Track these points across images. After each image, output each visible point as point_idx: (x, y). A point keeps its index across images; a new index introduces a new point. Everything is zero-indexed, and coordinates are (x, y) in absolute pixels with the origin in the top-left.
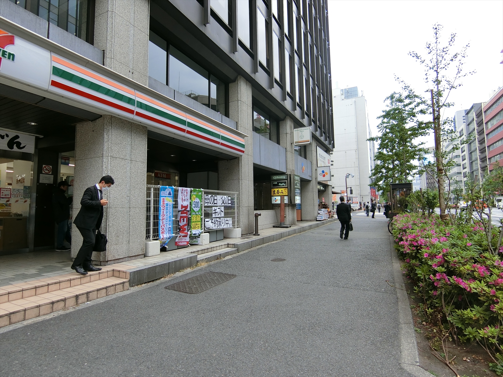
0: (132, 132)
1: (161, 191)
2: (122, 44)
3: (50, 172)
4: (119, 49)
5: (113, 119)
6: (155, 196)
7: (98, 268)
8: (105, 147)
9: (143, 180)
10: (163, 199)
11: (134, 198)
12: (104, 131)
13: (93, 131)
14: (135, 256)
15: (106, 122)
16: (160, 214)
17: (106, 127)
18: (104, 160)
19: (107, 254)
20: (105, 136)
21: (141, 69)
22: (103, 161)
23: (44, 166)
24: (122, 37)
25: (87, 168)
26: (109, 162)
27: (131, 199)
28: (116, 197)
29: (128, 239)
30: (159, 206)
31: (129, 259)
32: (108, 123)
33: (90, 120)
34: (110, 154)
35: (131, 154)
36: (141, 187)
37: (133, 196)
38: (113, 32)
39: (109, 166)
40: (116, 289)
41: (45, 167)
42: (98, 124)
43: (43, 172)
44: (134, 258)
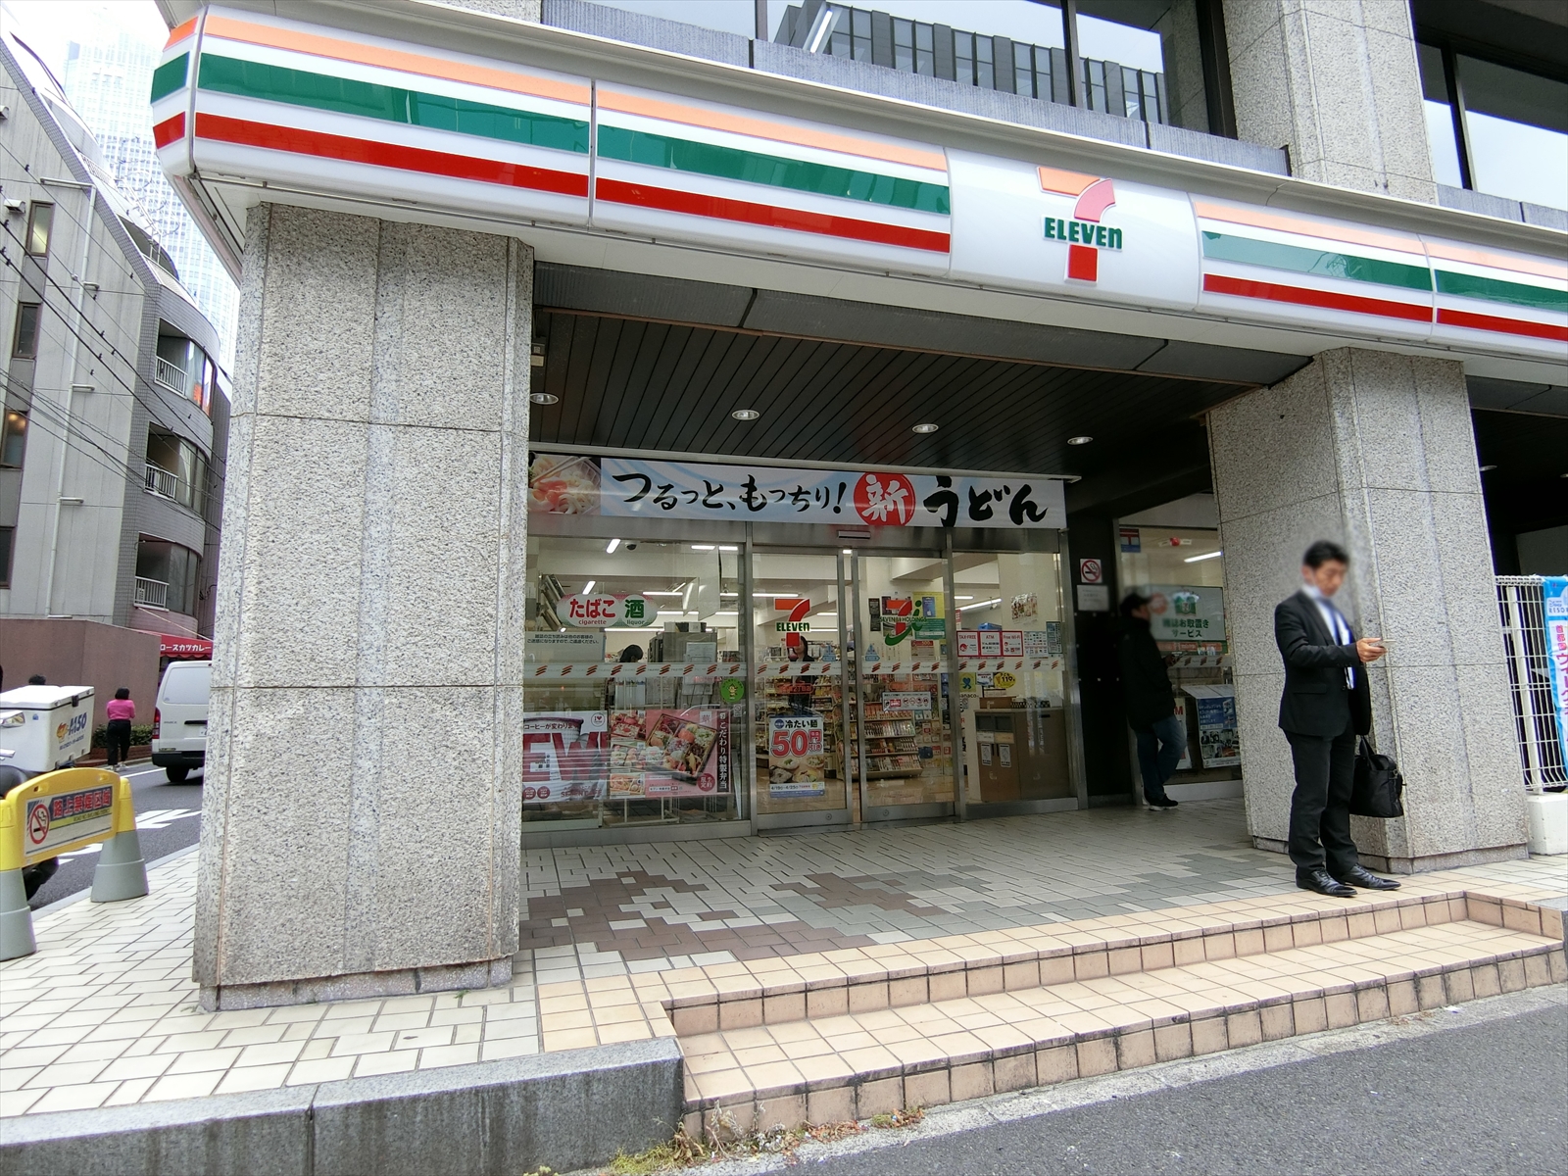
0: (1419, 390)
1: (1549, 596)
2: (1339, 100)
3: (1097, 578)
4: (1336, 120)
5: (1354, 357)
6: (1525, 621)
7: (1385, 881)
8: (1344, 459)
9: (1482, 561)
10: (1559, 628)
11: (1461, 630)
12: (1329, 405)
13: (1282, 417)
14: (1497, 848)
15: (1332, 373)
16: (1556, 689)
17: (1335, 390)
18: (1349, 502)
19: (1408, 834)
20: (1339, 421)
21: (1408, 163)
22: (1342, 508)
23: (1082, 561)
24: (1336, 79)
25: (1276, 541)
26: (1367, 508)
27: (1453, 634)
28: (1405, 628)
29: (1466, 782)
30: (1547, 656)
31: (1481, 857)
32: (1340, 376)
33: (1263, 385)
34: (1364, 481)
35: (1427, 471)
36: (1478, 587)
37: (1457, 620)
38: (1311, 75)
39: (1369, 520)
40: (1527, 972)
41: (1085, 564)
42: (1300, 389)
43: (1084, 580)
44: (1494, 855)
